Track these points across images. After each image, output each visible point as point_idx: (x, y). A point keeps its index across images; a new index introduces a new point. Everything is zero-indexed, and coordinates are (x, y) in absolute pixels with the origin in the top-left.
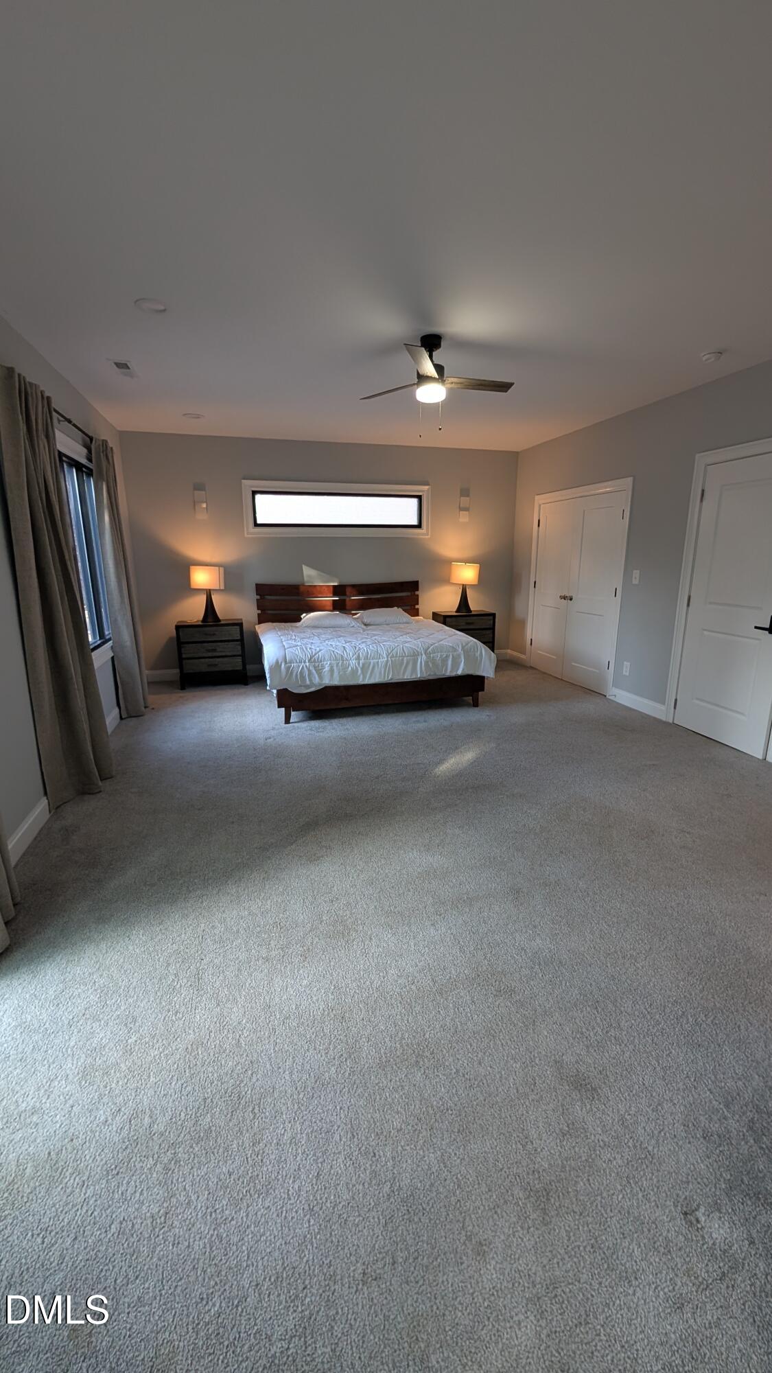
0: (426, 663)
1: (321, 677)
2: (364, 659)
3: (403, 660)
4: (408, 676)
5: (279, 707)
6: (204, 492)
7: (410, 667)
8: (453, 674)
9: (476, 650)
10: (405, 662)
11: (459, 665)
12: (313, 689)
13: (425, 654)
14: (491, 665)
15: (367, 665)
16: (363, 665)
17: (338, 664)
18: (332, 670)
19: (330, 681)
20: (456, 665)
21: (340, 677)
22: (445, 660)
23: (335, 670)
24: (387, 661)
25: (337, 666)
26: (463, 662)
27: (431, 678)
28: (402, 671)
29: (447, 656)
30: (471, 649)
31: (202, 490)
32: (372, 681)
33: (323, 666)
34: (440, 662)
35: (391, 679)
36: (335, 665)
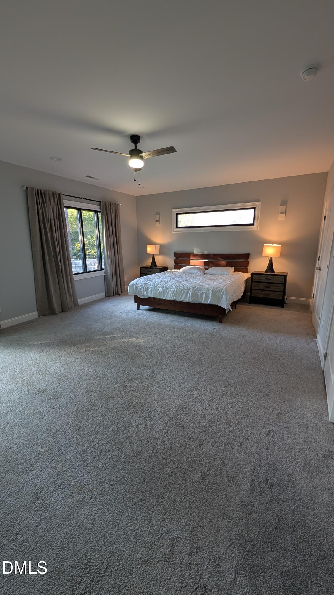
0: (192, 294)
1: (147, 293)
2: (165, 288)
3: (181, 291)
4: (183, 299)
5: (135, 302)
6: (159, 216)
7: (184, 295)
8: (205, 303)
9: (220, 292)
10: (182, 292)
11: (209, 299)
12: (145, 297)
13: (193, 290)
14: (226, 301)
15: (166, 291)
16: (164, 290)
17: (154, 288)
18: (151, 291)
19: (150, 295)
20: (207, 298)
21: (154, 294)
22: (202, 295)
23: (153, 291)
24: (174, 290)
25: (154, 289)
26: (210, 298)
27: (194, 302)
28: (180, 296)
29: (203, 293)
30: (217, 291)
31: (158, 215)
32: (167, 298)
33: (149, 288)
34: (199, 295)
35: (175, 299)
36: (153, 288)
